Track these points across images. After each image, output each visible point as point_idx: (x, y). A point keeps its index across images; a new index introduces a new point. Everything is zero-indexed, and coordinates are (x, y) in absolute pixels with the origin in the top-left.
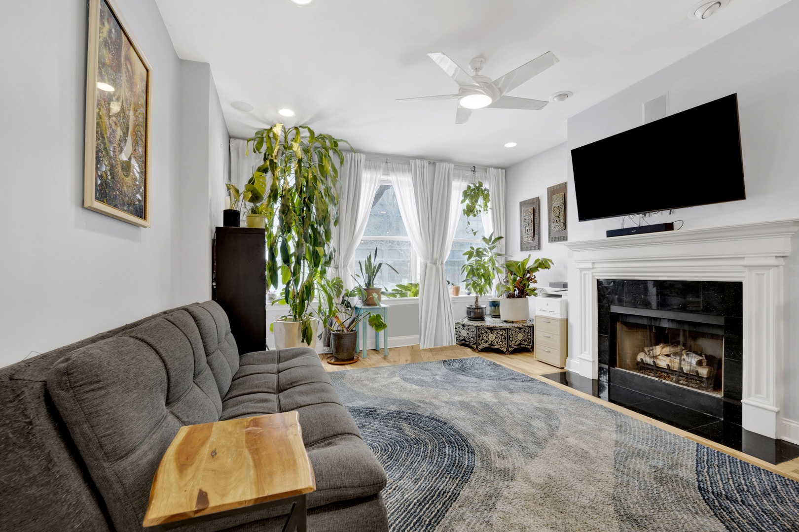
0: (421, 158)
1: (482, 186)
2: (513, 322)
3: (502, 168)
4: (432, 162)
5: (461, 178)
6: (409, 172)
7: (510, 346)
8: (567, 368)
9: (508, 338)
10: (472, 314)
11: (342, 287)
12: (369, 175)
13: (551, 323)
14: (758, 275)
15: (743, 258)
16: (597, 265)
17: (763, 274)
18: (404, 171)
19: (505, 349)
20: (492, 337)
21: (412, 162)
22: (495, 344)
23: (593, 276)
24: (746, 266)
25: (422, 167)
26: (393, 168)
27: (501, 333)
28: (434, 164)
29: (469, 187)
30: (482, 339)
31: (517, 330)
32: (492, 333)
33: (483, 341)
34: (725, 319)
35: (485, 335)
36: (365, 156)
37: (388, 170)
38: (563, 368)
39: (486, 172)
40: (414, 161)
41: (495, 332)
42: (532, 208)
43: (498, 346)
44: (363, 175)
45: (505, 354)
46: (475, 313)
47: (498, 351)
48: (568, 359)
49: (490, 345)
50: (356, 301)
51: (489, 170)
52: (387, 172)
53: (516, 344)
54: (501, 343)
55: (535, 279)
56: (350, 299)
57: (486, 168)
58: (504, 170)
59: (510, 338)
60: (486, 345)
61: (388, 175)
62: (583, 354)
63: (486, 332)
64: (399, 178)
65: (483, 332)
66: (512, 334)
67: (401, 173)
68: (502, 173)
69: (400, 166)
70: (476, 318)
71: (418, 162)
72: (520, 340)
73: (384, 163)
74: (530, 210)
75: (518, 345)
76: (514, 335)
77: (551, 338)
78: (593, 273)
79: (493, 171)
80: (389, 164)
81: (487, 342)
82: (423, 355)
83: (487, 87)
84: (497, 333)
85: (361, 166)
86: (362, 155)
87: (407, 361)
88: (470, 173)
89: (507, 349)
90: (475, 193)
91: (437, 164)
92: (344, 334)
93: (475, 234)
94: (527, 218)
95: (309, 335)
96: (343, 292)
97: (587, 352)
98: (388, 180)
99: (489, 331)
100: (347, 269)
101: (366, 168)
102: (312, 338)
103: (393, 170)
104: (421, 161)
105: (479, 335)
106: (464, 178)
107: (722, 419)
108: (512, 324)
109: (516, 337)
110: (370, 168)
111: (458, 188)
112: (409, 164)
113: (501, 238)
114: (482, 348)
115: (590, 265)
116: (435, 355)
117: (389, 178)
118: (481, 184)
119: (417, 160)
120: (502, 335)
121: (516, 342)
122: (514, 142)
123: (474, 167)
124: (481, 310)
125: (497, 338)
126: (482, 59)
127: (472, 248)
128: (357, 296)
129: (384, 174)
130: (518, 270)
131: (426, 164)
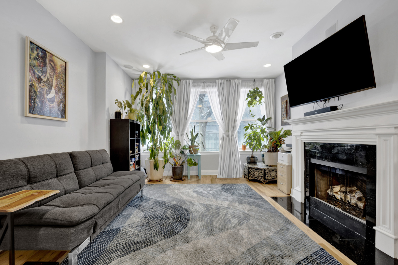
0: (222, 78)
1: (258, 90)
2: (270, 166)
3: (272, 78)
4: (228, 80)
5: (246, 87)
6: (216, 86)
7: (266, 179)
8: (291, 195)
9: (265, 175)
10: (249, 161)
11: (180, 145)
12: (194, 90)
13: (283, 168)
14: (385, 140)
15: (375, 129)
16: (304, 134)
17: (388, 140)
18: (213, 86)
19: (263, 181)
20: (256, 173)
21: (217, 81)
22: (258, 177)
23: (301, 141)
24: (377, 134)
25: (222, 84)
26: (207, 85)
27: (261, 172)
28: (230, 81)
29: (250, 91)
30: (251, 174)
31: (271, 171)
32: (256, 171)
33: (251, 175)
34: (367, 170)
35: (252, 172)
36: (192, 81)
37: (205, 86)
38: (289, 194)
39: (262, 82)
40: (218, 80)
41: (258, 171)
42: (286, 100)
43: (259, 179)
44: (191, 90)
45: (263, 183)
46: (250, 160)
47: (260, 182)
48: (292, 190)
49: (255, 178)
50: (187, 152)
51: (264, 81)
52: (204, 87)
53: (270, 178)
54: (261, 177)
55: (284, 142)
56: (184, 151)
57: (261, 80)
58: (273, 80)
59: (266, 175)
60: (253, 178)
61: (205, 89)
62: (297, 187)
63: (253, 171)
64: (210, 90)
65: (251, 170)
66: (268, 173)
67: (212, 87)
68: (272, 81)
69: (211, 84)
70: (251, 163)
71: (220, 81)
72: (273, 177)
73: (203, 83)
74: (285, 102)
75: (271, 179)
76: (269, 173)
77: (284, 176)
78: (301, 138)
79: (265, 81)
80: (205, 83)
81: (253, 176)
82: (217, 181)
83: (215, 41)
84: (259, 171)
85: (190, 86)
86: (190, 80)
87: (209, 182)
88: (252, 83)
89: (264, 181)
90: (253, 94)
91: (232, 81)
92: (177, 167)
93: (253, 116)
94: (284, 107)
95: (157, 166)
96: (181, 147)
97: (299, 186)
98: (204, 92)
99: (255, 170)
100: (183, 136)
101: (193, 87)
102: (159, 168)
103: (207, 86)
104: (221, 80)
105: (249, 172)
106: (248, 86)
107: (365, 238)
108: (270, 167)
109: (270, 174)
110: (195, 86)
111: (244, 92)
112: (216, 82)
113: (270, 118)
114: (251, 179)
115: (299, 134)
116: (223, 181)
117: (205, 90)
118: (258, 89)
119: (219, 80)
120: (261, 173)
121: (270, 177)
122: (270, 64)
123: (254, 79)
124: (254, 158)
125: (259, 174)
126: (214, 27)
127: (249, 124)
128: (188, 149)
129: (202, 89)
130: (275, 136)
131: (225, 82)
